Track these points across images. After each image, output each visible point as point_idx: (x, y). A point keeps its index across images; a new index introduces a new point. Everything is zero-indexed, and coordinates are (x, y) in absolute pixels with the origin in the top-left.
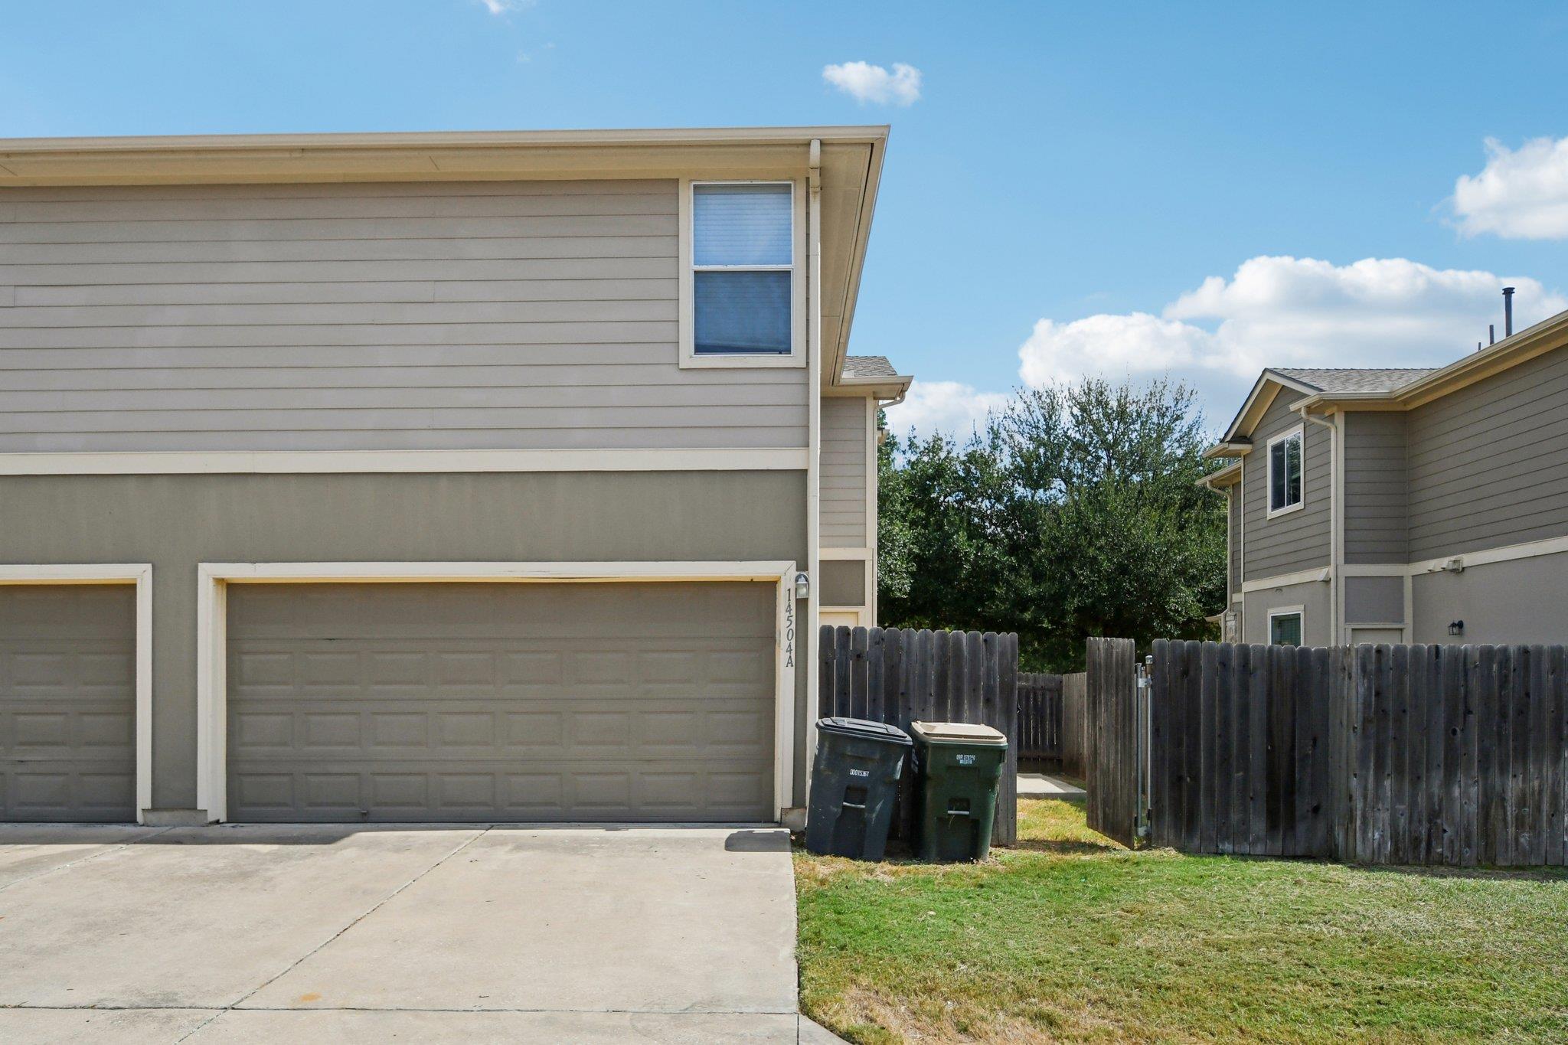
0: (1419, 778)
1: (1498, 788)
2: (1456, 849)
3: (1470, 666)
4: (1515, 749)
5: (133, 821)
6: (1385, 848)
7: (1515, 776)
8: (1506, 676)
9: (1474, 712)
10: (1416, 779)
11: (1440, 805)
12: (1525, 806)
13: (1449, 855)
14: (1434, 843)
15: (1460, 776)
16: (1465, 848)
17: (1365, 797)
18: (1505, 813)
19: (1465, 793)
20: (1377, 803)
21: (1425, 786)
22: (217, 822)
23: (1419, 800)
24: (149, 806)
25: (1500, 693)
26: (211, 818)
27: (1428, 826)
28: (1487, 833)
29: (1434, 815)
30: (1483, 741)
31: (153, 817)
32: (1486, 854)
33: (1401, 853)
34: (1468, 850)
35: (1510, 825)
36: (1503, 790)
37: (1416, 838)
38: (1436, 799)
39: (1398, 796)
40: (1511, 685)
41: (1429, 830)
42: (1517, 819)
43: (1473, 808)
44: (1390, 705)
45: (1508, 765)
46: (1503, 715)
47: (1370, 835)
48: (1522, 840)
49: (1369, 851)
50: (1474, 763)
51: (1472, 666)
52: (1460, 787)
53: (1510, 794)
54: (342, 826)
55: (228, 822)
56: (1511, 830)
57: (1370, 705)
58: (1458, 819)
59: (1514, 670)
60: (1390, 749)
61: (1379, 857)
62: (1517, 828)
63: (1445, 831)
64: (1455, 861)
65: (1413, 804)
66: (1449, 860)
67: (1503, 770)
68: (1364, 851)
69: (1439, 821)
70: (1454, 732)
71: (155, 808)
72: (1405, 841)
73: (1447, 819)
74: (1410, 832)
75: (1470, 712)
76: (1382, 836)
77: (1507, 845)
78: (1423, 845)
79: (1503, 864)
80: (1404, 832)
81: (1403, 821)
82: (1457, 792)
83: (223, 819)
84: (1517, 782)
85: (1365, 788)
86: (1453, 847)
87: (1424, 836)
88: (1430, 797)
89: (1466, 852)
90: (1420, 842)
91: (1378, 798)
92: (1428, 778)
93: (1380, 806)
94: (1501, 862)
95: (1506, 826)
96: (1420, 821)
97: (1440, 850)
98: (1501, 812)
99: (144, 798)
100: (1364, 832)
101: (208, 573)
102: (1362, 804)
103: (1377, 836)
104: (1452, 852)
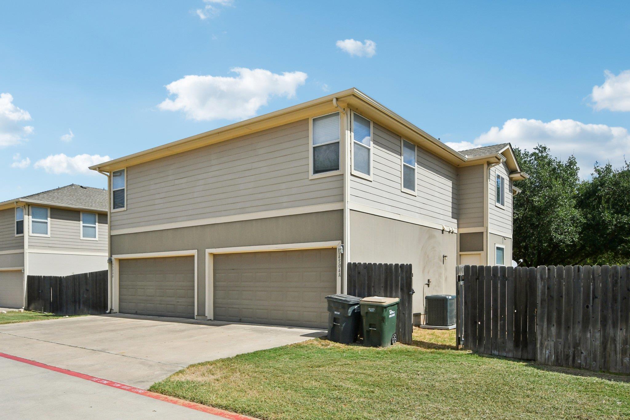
0: (569, 327)
1: (612, 334)
2: (588, 362)
3: (596, 275)
4: (621, 316)
5: (194, 318)
6: (551, 358)
7: (621, 329)
8: (616, 281)
9: (598, 297)
10: (568, 328)
11: (579, 340)
12: (627, 344)
13: (584, 364)
14: (576, 358)
15: (590, 327)
16: (593, 362)
17: (542, 334)
18: (616, 347)
19: (593, 336)
20: (548, 337)
21: (572, 331)
22: (211, 320)
23: (569, 337)
24: (197, 315)
25: (613, 288)
26: (208, 318)
27: (573, 350)
28: (604, 355)
29: (576, 345)
30: (603, 311)
31: (198, 317)
32: (604, 366)
33: (559, 361)
34: (595, 363)
35: (618, 353)
36: (615, 336)
37: (567, 355)
38: (578, 338)
39: (558, 335)
40: (619, 284)
41: (574, 352)
42: (622, 351)
43: (598, 343)
44: (555, 294)
45: (617, 323)
46: (615, 300)
47: (544, 352)
48: (625, 361)
49: (543, 359)
50: (598, 321)
51: (597, 276)
52: (590, 332)
53: (618, 338)
54: (227, 322)
55: (214, 320)
56: (619, 356)
57: (545, 294)
58: (589, 348)
59: (621, 277)
60: (555, 314)
61: (548, 362)
62: (622, 355)
63: (582, 353)
64: (587, 367)
65: (566, 339)
66: (584, 367)
67: (615, 326)
68: (541, 358)
69: (579, 348)
70: (588, 307)
71: (198, 315)
72: (561, 356)
73: (583, 347)
74: (564, 352)
75: (596, 297)
76: (550, 353)
77: (616, 363)
78: (571, 358)
79: (614, 372)
80: (561, 351)
81: (560, 347)
82: (589, 335)
83: (212, 319)
84: (623, 332)
85: (542, 330)
86: (586, 361)
87: (571, 354)
88: (574, 337)
89: (594, 364)
90: (569, 357)
91: (548, 335)
92: (573, 328)
93: (549, 339)
94: (612, 370)
95: (616, 353)
96: (569, 347)
97: (579, 362)
98: (613, 346)
99: (196, 313)
100: (541, 350)
101: (208, 251)
102: (540, 337)
103: (547, 352)
104: (586, 363)
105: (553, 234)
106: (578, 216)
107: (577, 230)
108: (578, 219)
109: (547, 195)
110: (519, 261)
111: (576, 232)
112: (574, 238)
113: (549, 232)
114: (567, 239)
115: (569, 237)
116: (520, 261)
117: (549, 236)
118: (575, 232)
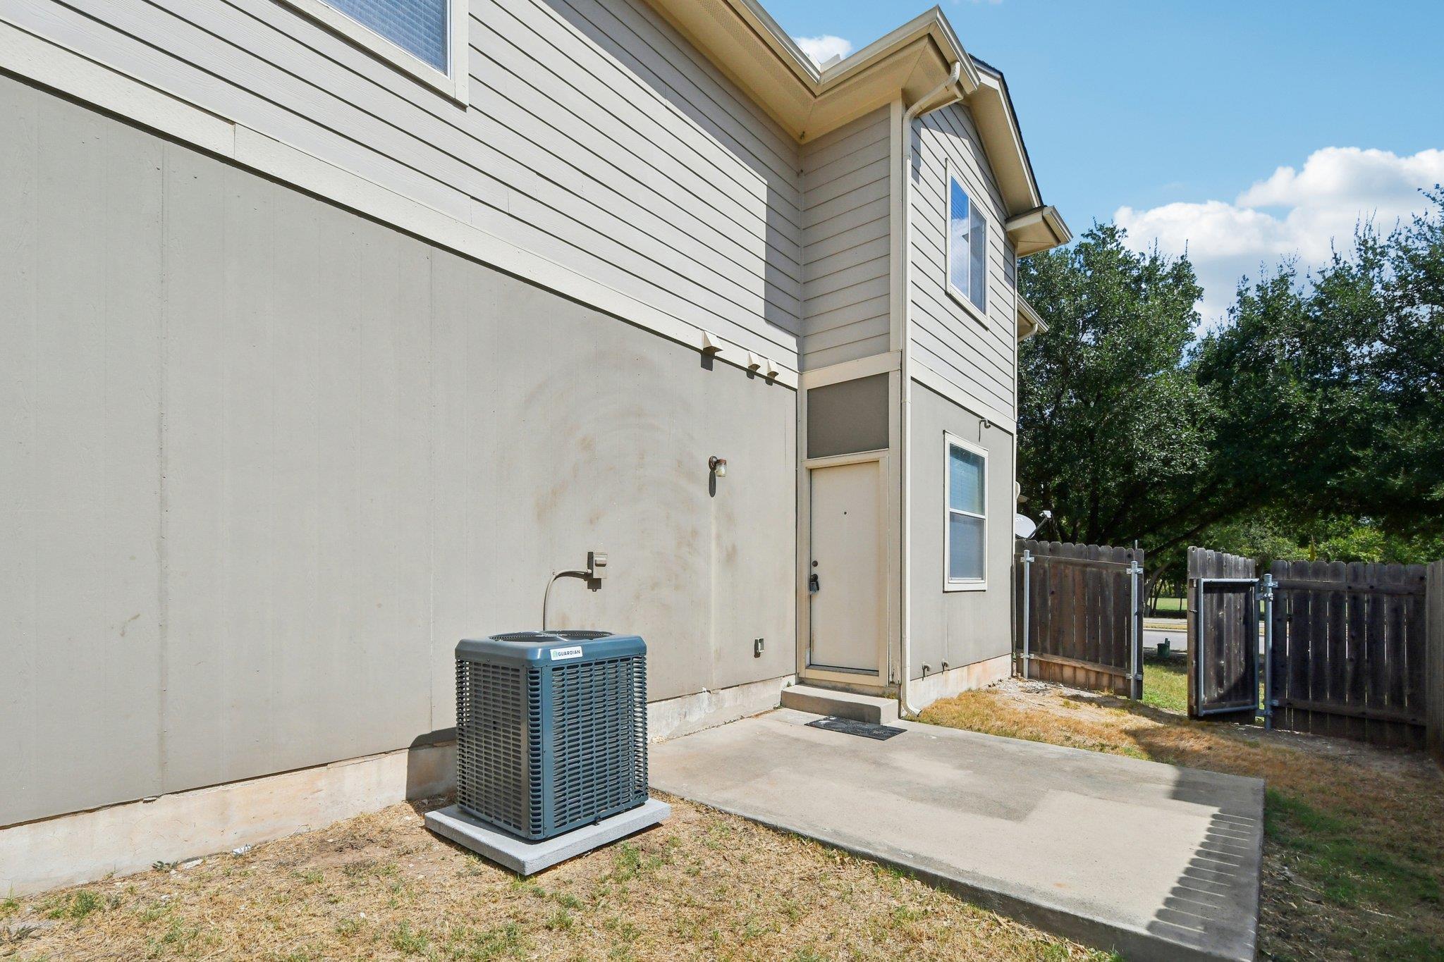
105: (1137, 444)
106: (1204, 401)
107: (1205, 436)
108: (1205, 411)
109: (1120, 345)
110: (1041, 515)
111: (1201, 441)
112: (1197, 460)
113: (1126, 441)
114: (1176, 460)
115: (1181, 456)
116: (1044, 516)
117: (1127, 450)
118: (1197, 443)
